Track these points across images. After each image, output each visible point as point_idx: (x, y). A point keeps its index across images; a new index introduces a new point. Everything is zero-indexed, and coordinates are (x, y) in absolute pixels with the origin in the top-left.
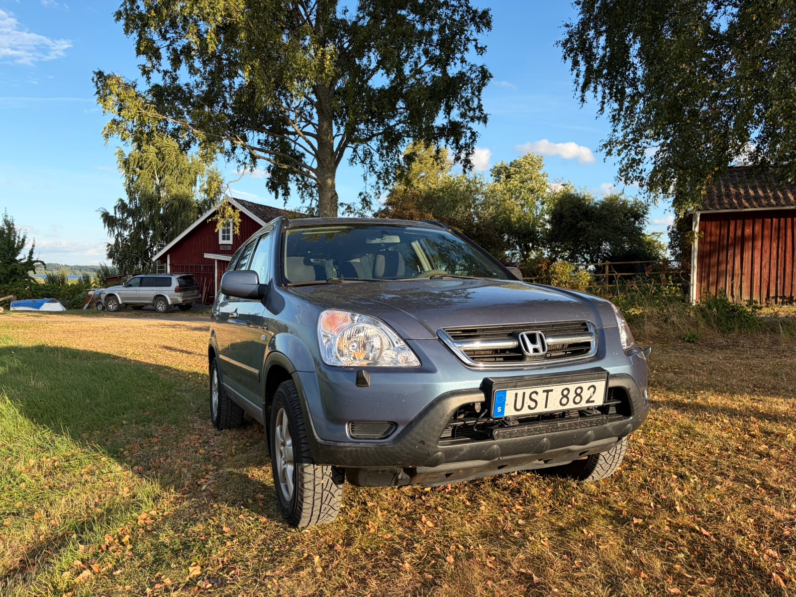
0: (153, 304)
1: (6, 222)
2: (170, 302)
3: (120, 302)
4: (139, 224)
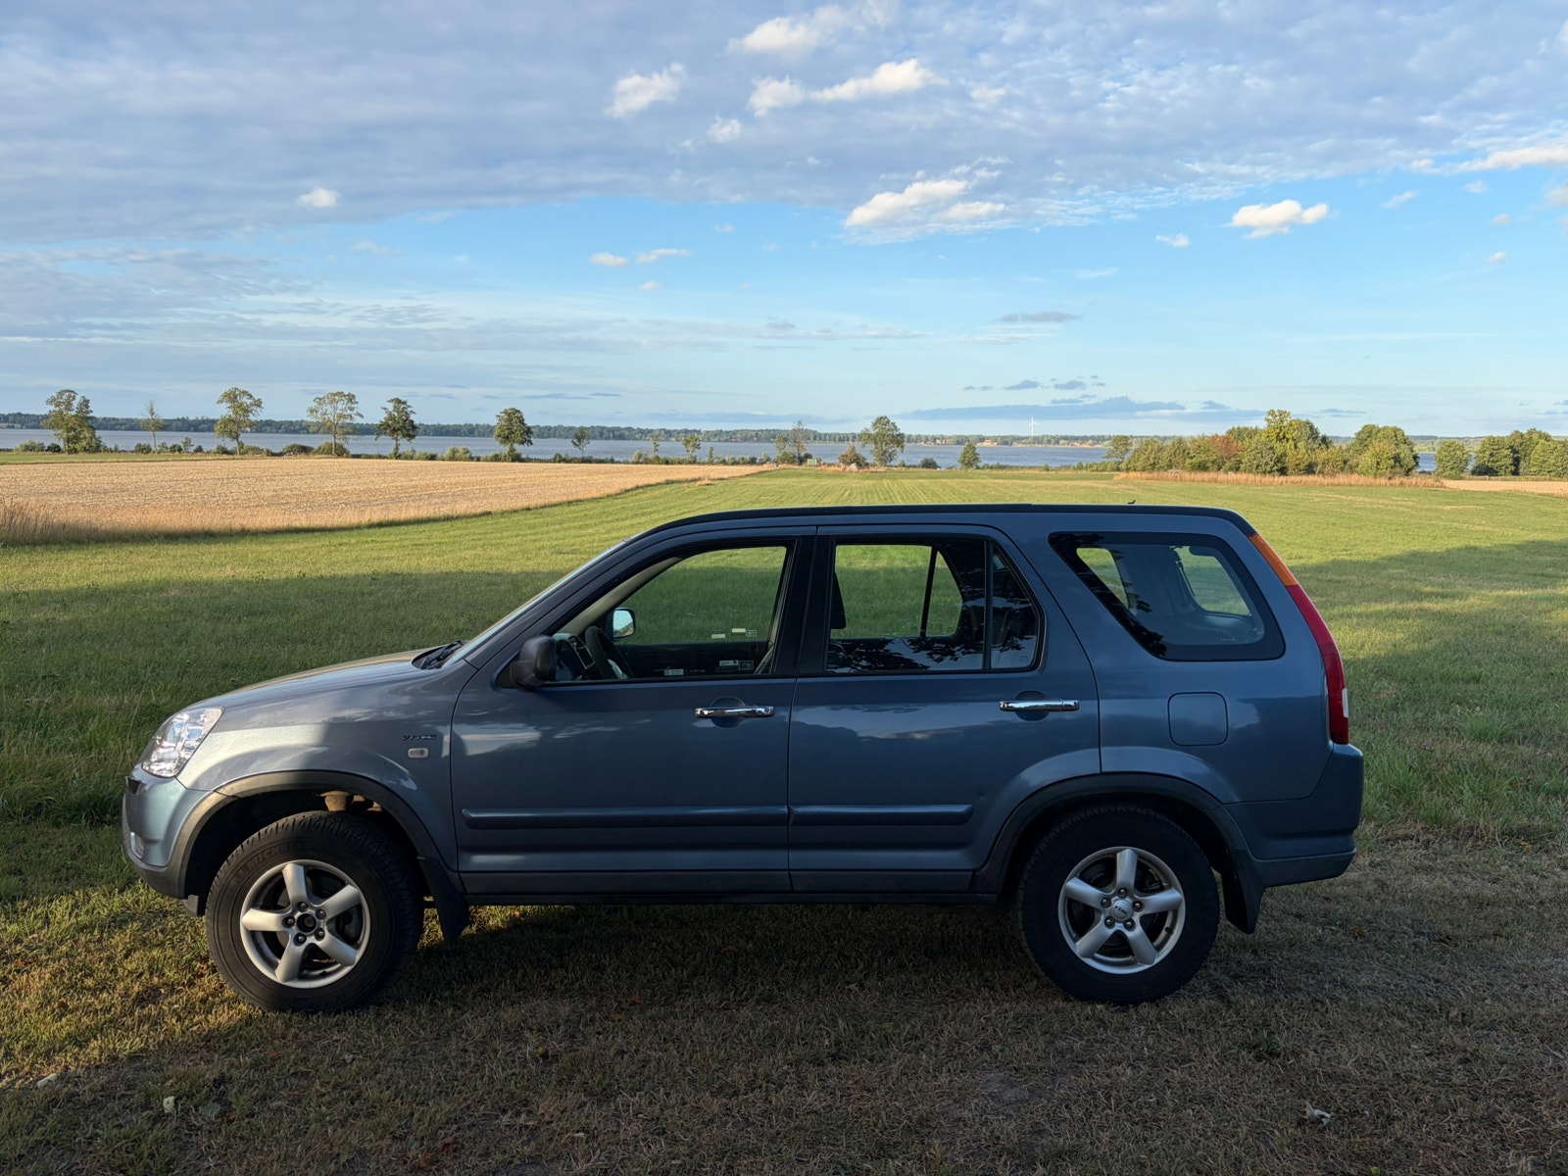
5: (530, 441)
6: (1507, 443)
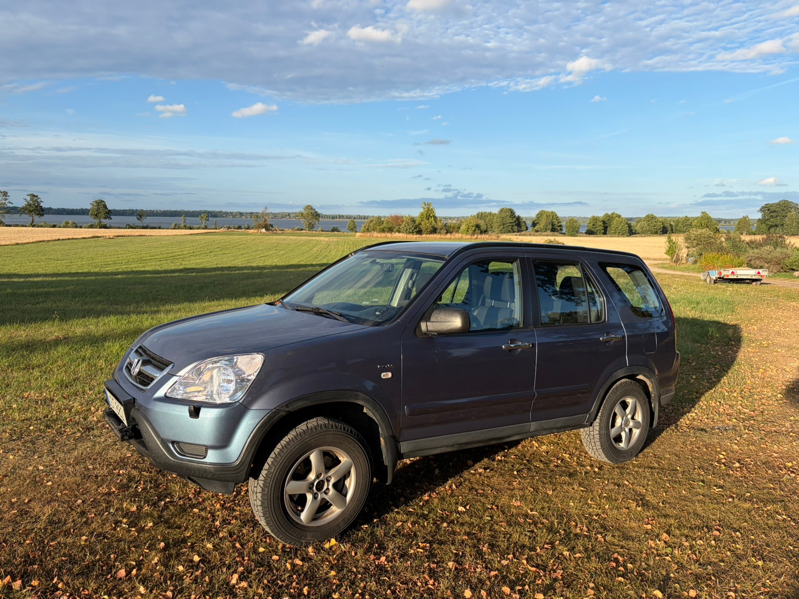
5: (110, 218)
6: (601, 219)
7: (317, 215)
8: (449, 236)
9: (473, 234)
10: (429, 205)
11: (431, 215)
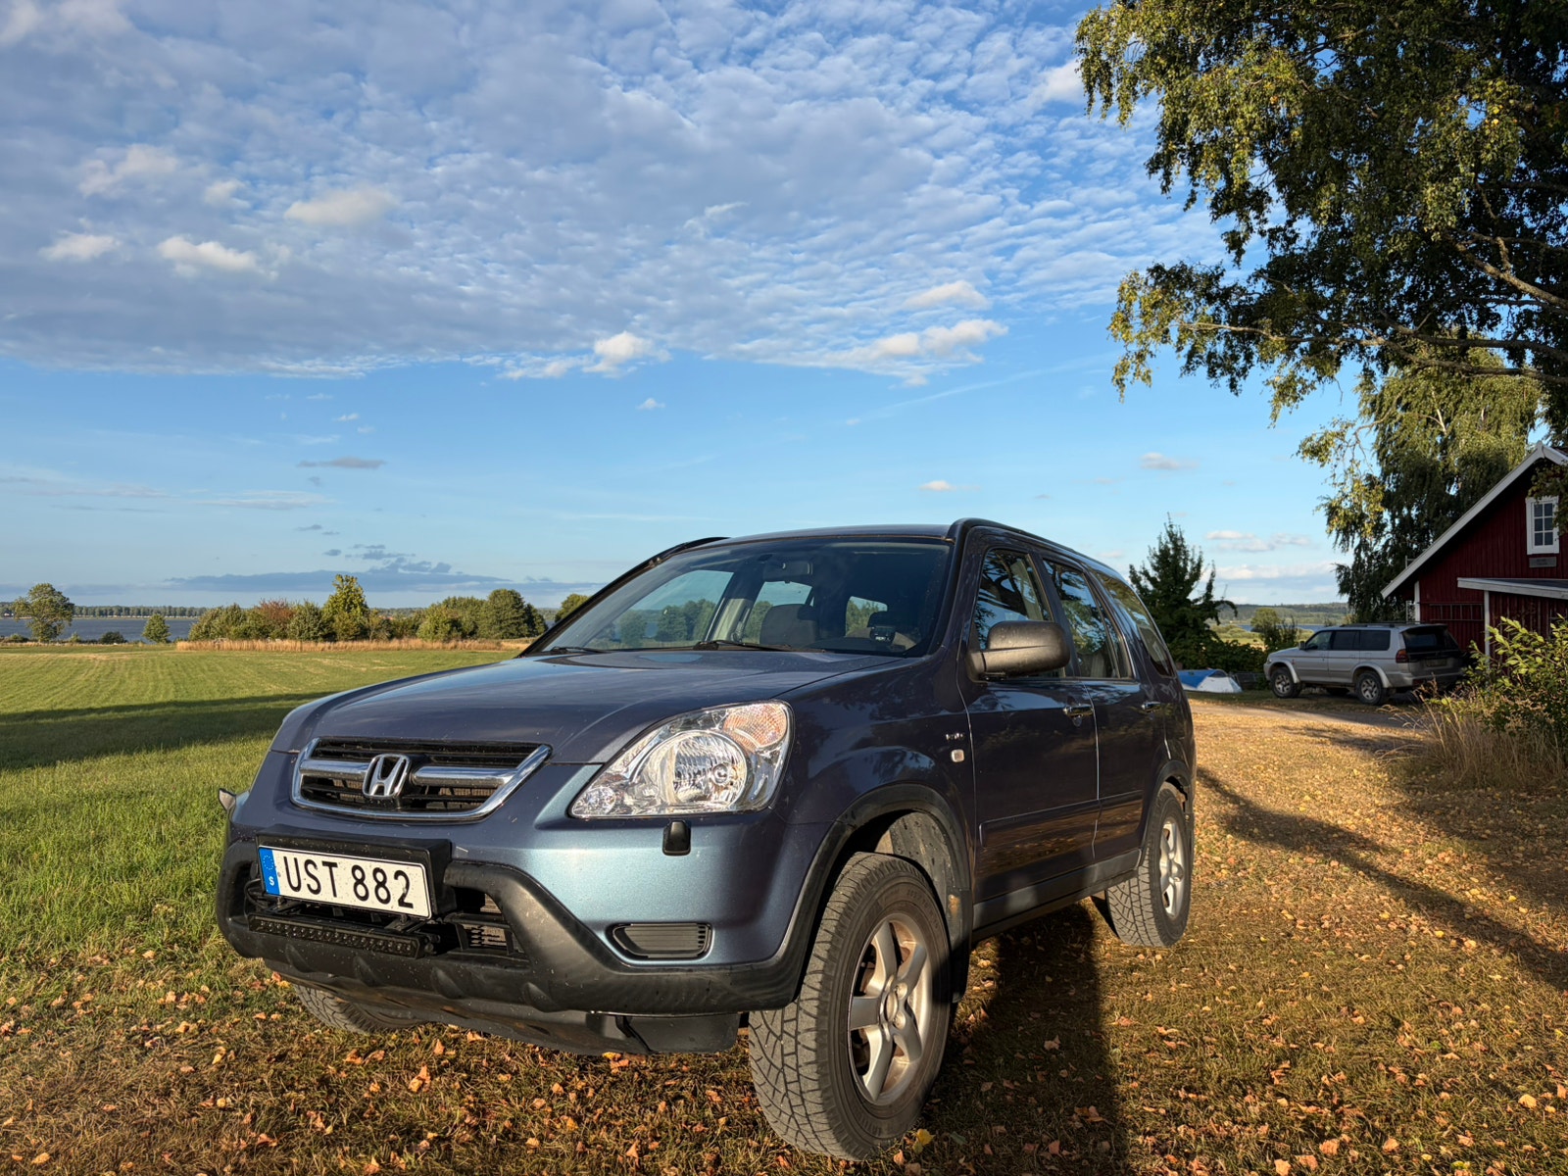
0: (1353, 686)
1: (1171, 535)
2: (1386, 683)
3: (1296, 679)
4: (1403, 520)
6: (682, 611)
7: (67, 608)
8: (395, 643)
9: (448, 639)
10: (349, 580)
11: (355, 602)
